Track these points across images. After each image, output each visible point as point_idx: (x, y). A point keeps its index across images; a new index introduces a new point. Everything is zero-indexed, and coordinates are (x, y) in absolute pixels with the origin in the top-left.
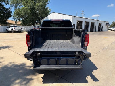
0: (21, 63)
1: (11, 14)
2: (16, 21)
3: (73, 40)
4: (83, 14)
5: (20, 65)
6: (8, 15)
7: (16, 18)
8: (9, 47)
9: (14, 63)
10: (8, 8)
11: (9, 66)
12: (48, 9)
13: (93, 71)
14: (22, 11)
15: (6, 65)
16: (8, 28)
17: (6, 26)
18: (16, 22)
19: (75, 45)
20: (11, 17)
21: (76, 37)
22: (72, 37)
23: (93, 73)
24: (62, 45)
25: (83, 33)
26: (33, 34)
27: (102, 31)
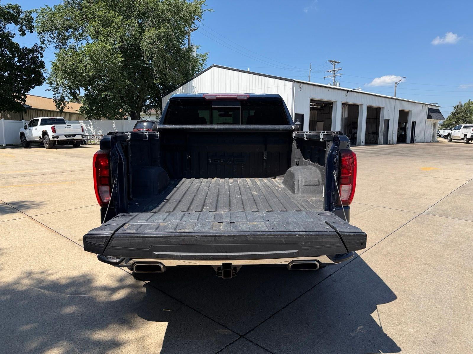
0: (75, 273)
1: (40, 73)
2: (62, 99)
3: (292, 175)
4: (338, 74)
5: (68, 281)
6: (29, 76)
7: (61, 89)
8: (28, 208)
9: (42, 273)
10: (30, 47)
11: (22, 288)
12: (194, 54)
13: (374, 308)
14: (87, 60)
15: (9, 285)
16: (26, 128)
17: (21, 119)
18: (60, 102)
19: (299, 196)
20: (40, 83)
21: (306, 164)
22: (289, 166)
23: (374, 315)
24: (245, 197)
25: (333, 149)
26: (126, 152)
27: (413, 141)
